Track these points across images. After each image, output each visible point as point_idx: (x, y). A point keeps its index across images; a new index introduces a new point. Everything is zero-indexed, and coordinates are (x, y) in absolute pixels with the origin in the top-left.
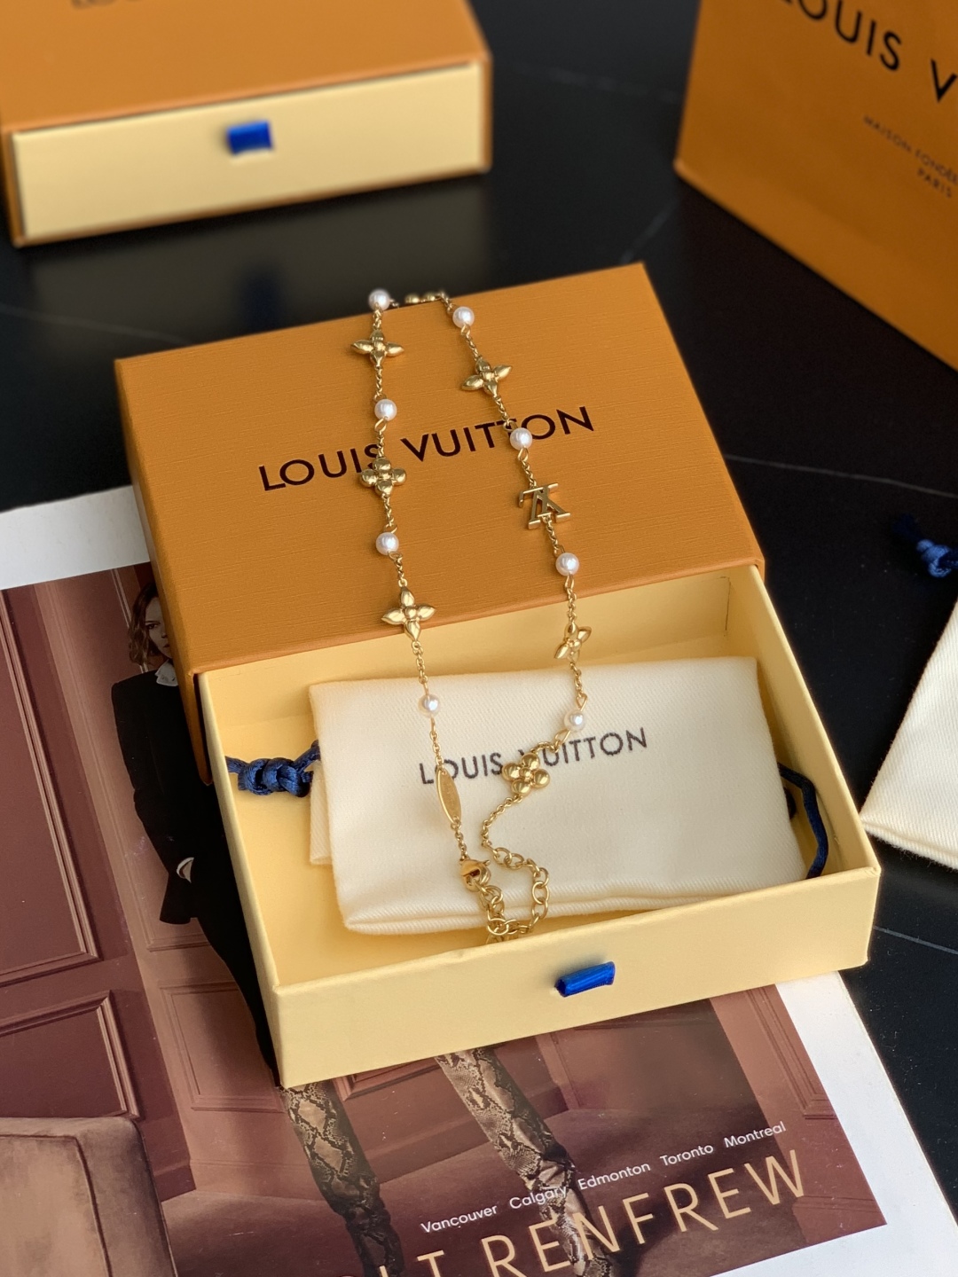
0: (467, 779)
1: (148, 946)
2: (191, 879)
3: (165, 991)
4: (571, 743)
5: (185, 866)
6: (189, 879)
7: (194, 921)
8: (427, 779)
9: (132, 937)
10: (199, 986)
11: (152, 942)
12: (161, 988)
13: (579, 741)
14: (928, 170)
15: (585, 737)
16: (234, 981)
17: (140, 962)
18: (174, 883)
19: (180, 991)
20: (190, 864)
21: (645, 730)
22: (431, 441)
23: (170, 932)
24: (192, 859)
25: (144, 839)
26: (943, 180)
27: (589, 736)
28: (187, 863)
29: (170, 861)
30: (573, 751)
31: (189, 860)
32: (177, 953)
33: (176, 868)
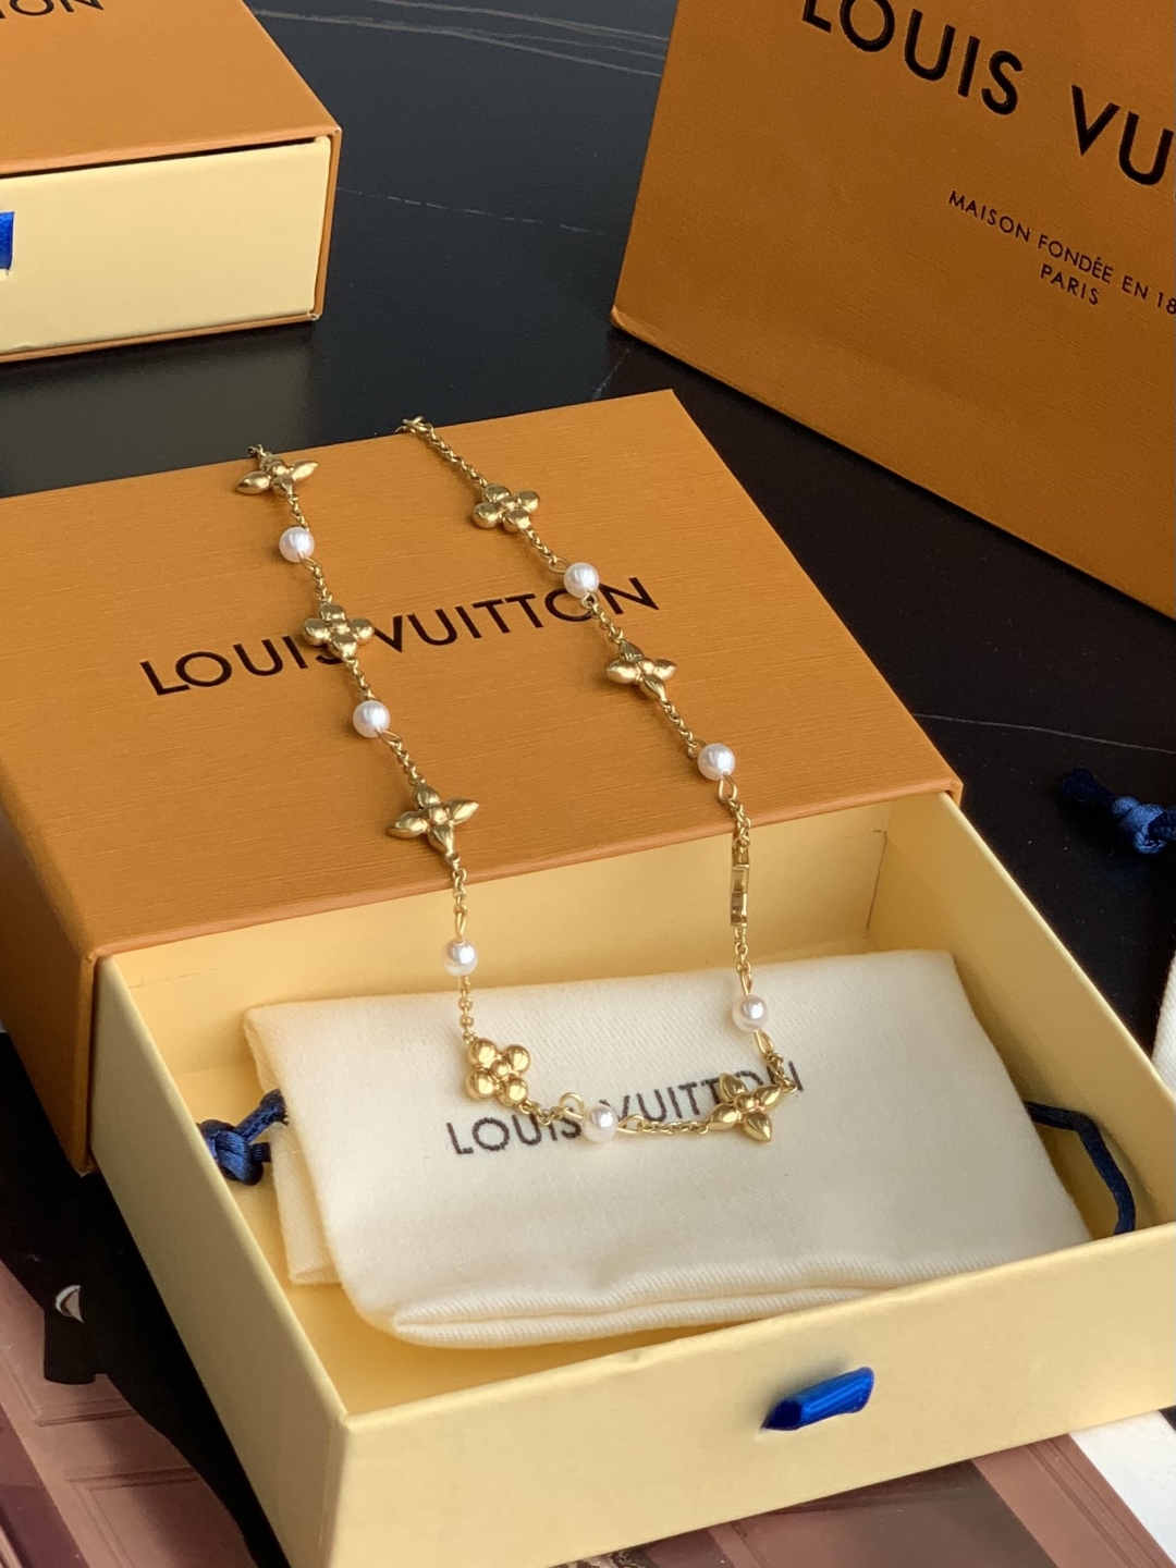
0: (525, 1146)
1: (34, 1418)
2: (82, 1317)
3: (78, 1484)
4: (682, 1087)
5: (69, 1298)
6: (79, 1318)
7: (102, 1379)
8: (461, 1148)
10: (135, 1476)
11: (39, 1412)
12: (71, 1481)
13: (694, 1085)
14: (1058, 265)
15: (703, 1078)
16: (188, 1466)
17: (25, 1442)
18: (55, 1322)
19: (107, 1483)
20: (76, 1295)
21: (795, 1065)
23: (65, 1397)
24: (78, 1287)
26: (1085, 278)
27: (709, 1077)
28: (71, 1294)
29: (40, 1289)
30: (688, 1100)
31: (73, 1288)
32: (83, 1427)
33: (54, 1302)
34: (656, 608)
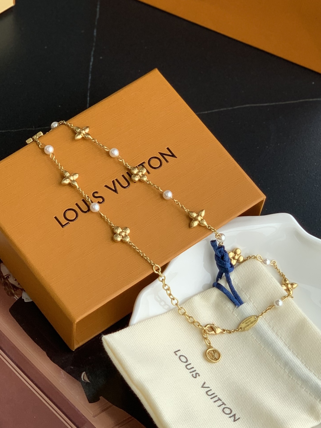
1: (92, 416)
5: (84, 377)
6: (89, 381)
7: (101, 397)
9: (84, 414)
11: (92, 414)
17: (93, 423)
18: (85, 385)
20: (85, 375)
22: (116, 182)
23: (95, 406)
24: (84, 372)
25: (63, 372)
28: (84, 375)
29: (77, 377)
31: (84, 373)
32: (103, 414)
33: (81, 379)
34: (176, 158)
